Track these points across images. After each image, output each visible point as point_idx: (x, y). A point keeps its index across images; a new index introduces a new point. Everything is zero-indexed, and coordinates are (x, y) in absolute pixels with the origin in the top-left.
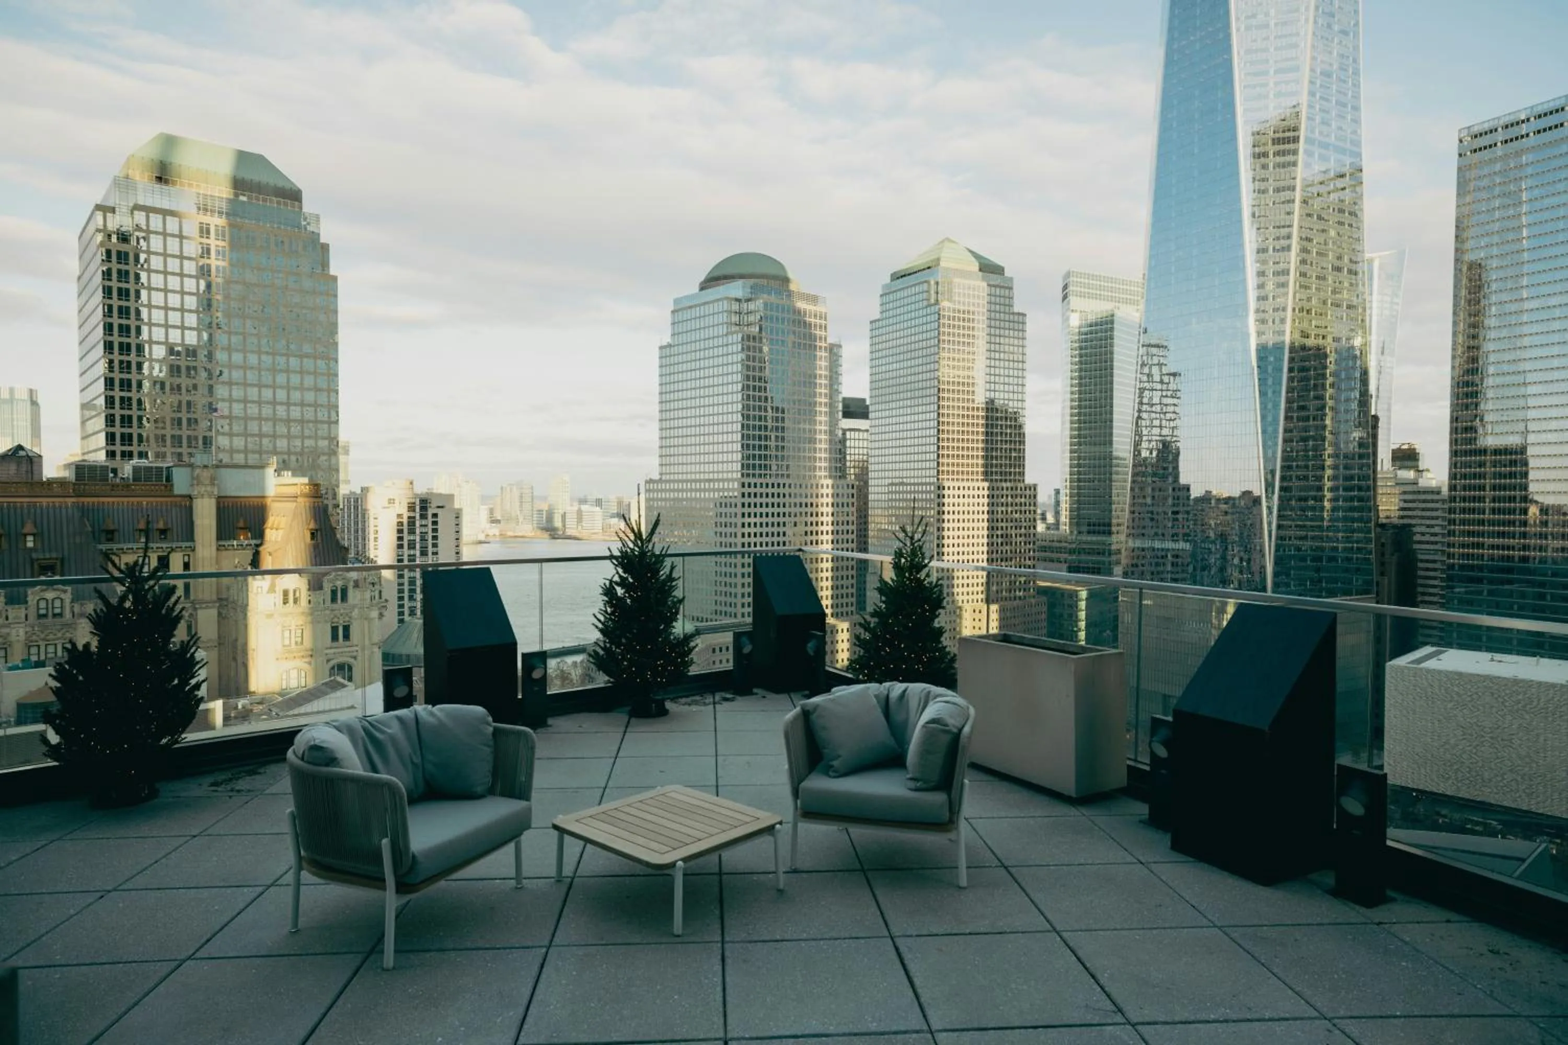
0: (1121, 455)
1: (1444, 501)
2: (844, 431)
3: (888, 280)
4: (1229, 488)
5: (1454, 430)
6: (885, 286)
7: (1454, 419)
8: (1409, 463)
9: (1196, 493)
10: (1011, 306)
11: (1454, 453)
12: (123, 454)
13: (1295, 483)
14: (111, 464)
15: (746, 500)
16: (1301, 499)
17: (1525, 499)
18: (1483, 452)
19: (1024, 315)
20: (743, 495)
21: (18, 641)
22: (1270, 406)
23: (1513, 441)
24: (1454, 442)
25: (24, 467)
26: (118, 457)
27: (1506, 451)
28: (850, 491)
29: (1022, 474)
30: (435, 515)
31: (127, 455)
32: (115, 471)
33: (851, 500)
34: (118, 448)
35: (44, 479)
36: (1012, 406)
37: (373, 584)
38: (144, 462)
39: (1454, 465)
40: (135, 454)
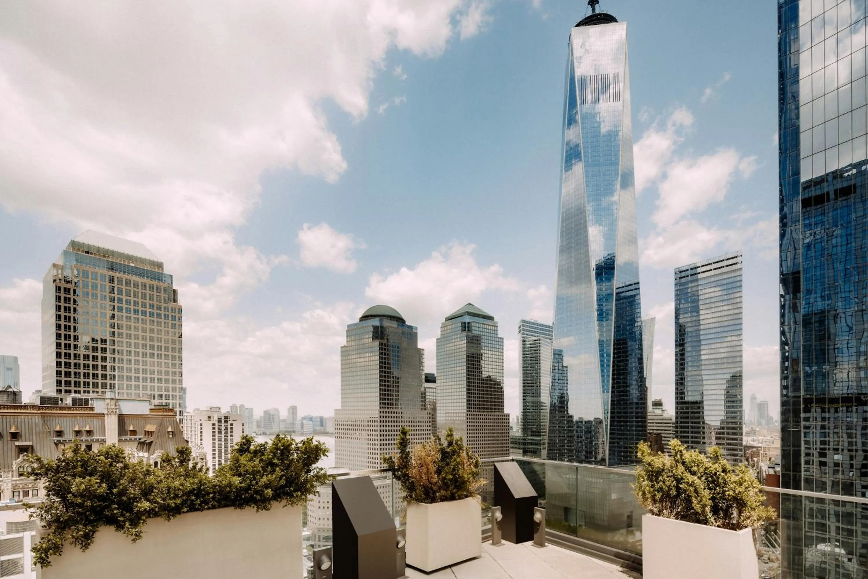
0: (544, 401)
1: (673, 423)
2: (425, 388)
3: (444, 321)
4: (589, 417)
5: (677, 393)
6: (443, 324)
7: (677, 389)
8: (659, 407)
9: (575, 419)
10: (497, 334)
11: (677, 403)
12: (66, 391)
13: (616, 415)
14: (59, 396)
15: (382, 419)
16: (618, 422)
17: (704, 423)
18: (688, 403)
19: (503, 339)
20: (381, 417)
21: (8, 489)
22: (606, 381)
23: (698, 398)
24: (677, 398)
25: (11, 397)
26: (63, 393)
27: (696, 403)
28: (429, 416)
29: (503, 409)
30: (232, 425)
31: (68, 392)
32: (61, 400)
33: (429, 420)
34: (63, 388)
35: (23, 404)
36: (498, 379)
37: (202, 459)
38: (78, 396)
39: (677, 408)
40: (73, 391)
